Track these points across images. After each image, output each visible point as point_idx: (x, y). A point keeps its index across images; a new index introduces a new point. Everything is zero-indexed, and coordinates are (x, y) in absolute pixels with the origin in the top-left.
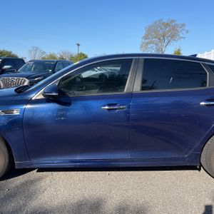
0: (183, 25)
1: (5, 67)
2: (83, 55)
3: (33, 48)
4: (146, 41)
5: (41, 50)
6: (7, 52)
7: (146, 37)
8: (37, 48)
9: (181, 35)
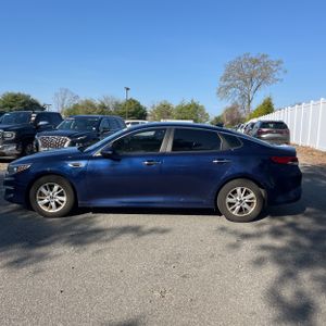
0: (280, 62)
1: (41, 123)
2: (134, 101)
3: (61, 89)
4: (226, 83)
5: (72, 94)
6: (24, 96)
7: (225, 78)
8: (67, 90)
9: (276, 77)
